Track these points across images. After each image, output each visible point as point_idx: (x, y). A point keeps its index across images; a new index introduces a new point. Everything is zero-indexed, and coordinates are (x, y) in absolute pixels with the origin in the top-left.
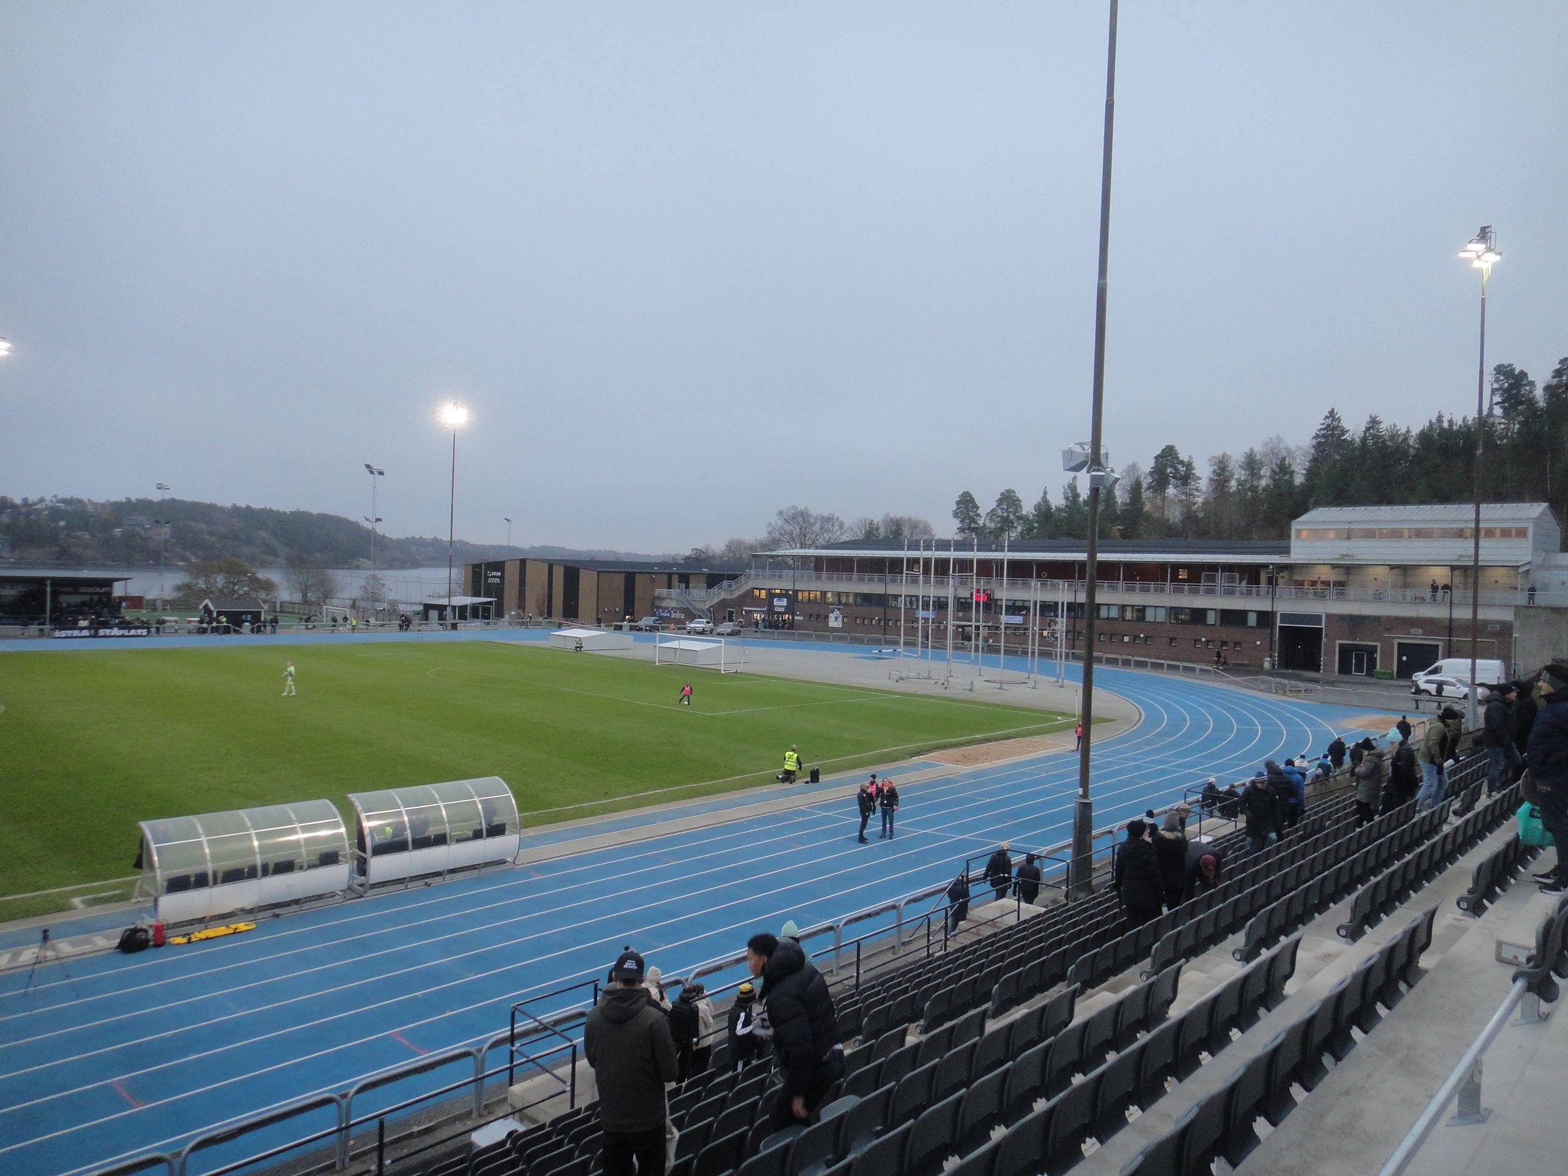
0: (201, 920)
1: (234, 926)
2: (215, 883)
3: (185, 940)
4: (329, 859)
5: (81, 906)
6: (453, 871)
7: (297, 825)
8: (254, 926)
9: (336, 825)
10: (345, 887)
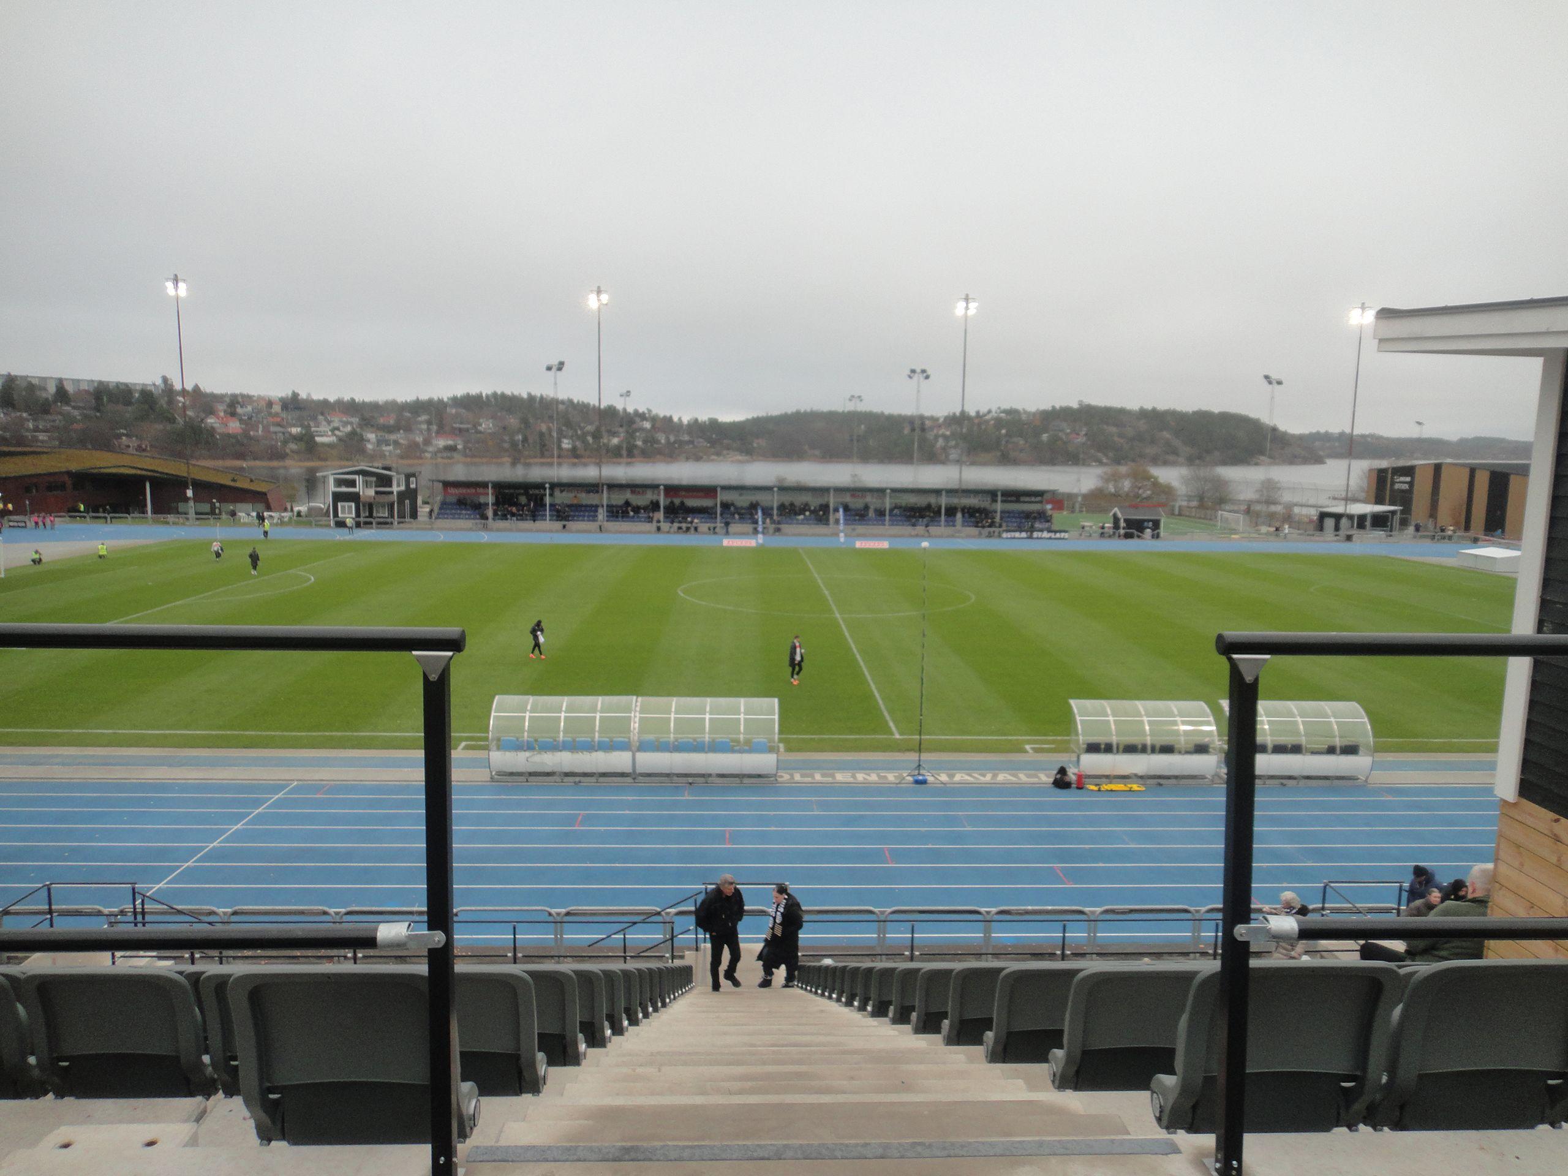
0: (1107, 777)
1: (1129, 786)
2: (1118, 752)
3: (1096, 788)
4: (1201, 749)
5: (1030, 751)
6: (1308, 778)
7: (1178, 719)
8: (1144, 789)
9: (1208, 723)
10: (1213, 773)
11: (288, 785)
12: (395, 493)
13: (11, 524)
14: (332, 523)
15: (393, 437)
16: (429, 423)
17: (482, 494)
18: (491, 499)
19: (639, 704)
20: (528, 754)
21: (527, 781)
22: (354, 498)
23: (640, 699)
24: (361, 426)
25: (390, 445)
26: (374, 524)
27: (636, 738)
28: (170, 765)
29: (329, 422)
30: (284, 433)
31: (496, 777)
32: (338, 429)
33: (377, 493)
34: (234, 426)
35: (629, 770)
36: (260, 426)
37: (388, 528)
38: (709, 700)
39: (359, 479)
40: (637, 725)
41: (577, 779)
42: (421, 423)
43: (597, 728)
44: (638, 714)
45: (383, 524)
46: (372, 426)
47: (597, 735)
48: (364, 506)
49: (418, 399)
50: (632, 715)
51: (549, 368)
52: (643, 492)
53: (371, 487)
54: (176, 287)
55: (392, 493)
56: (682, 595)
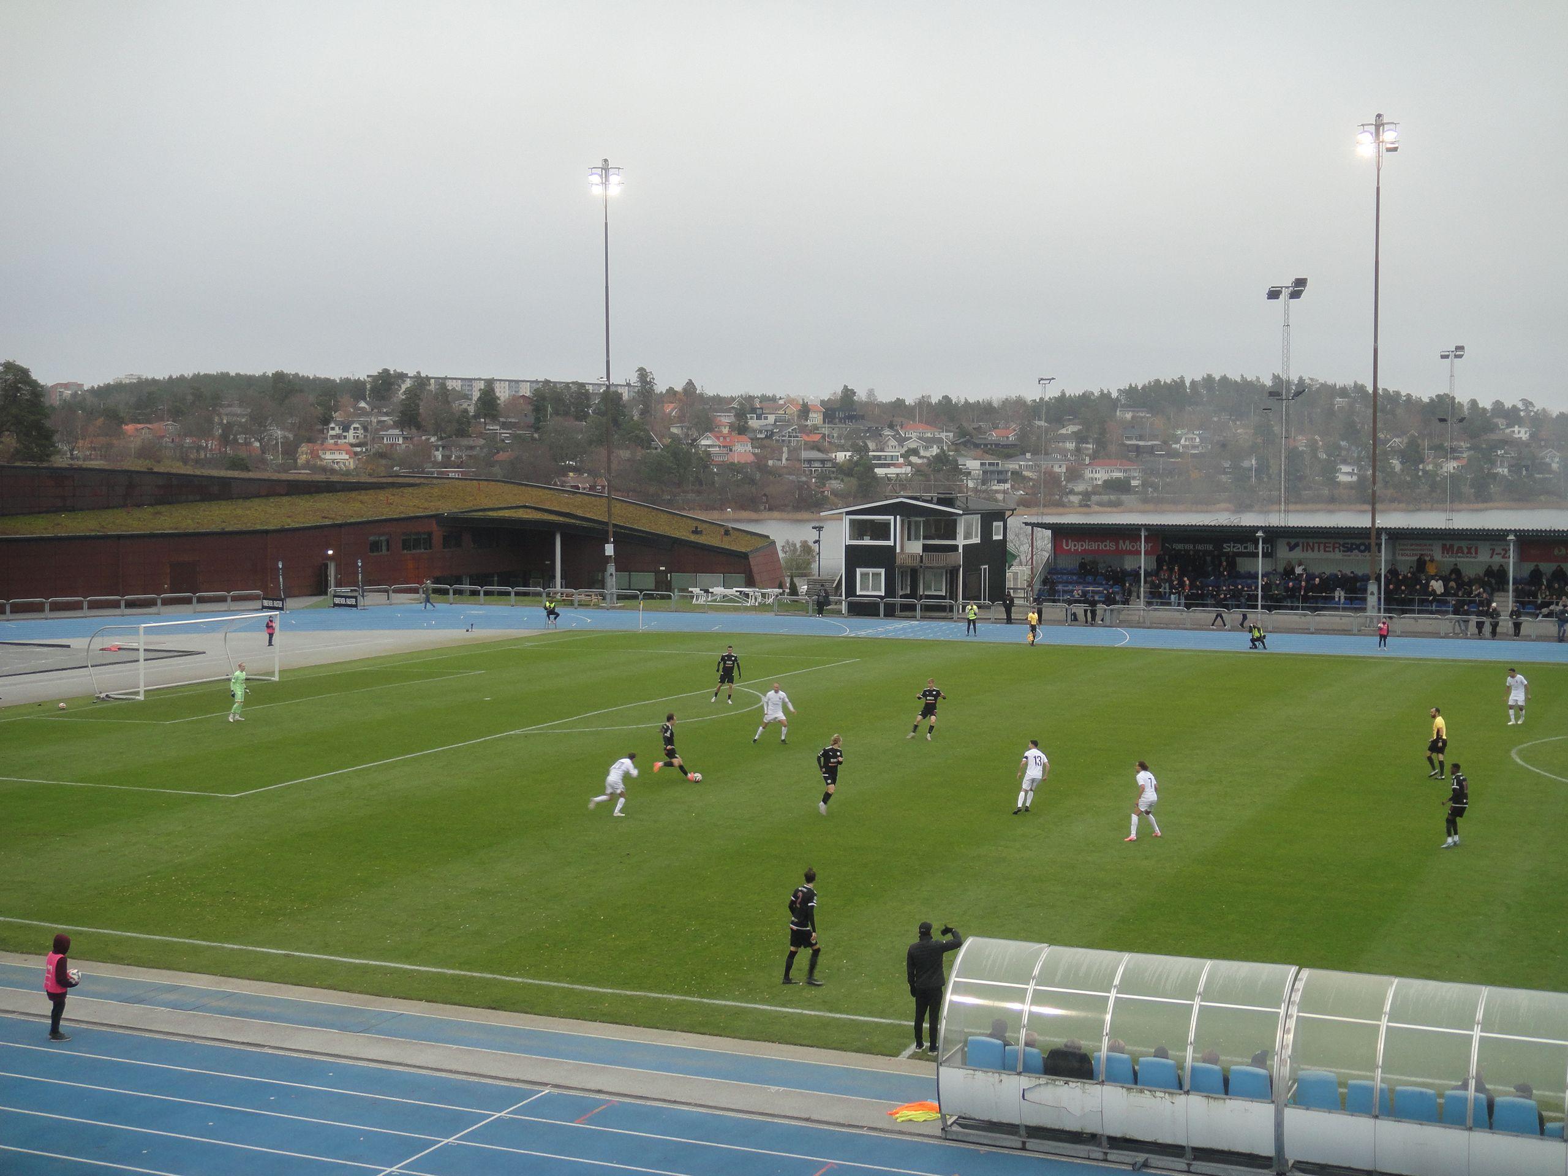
11: (533, 1092)
12: (961, 550)
13: (337, 601)
14: (844, 607)
15: (1012, 465)
16: (1080, 438)
17: (1130, 553)
18: (1143, 562)
19: (1300, 985)
20: (1025, 1081)
21: (1024, 1149)
22: (884, 558)
23: (1305, 973)
24: (956, 446)
25: (1005, 481)
26: (918, 607)
27: (1286, 1070)
28: (343, 1028)
29: (901, 441)
30: (823, 461)
31: (955, 1128)
32: (915, 452)
33: (926, 548)
34: (743, 451)
35: (1267, 1149)
36: (785, 449)
37: (944, 618)
38: (1485, 991)
39: (895, 523)
40: (1290, 1037)
41: (1141, 1157)
42: (1065, 438)
43: (1192, 1036)
44: (1294, 1011)
45: (937, 610)
46: (977, 446)
47: (1190, 1052)
48: (903, 574)
49: (1063, 394)
50: (1282, 1011)
51: (1274, 294)
52: (1469, 549)
53: (917, 538)
54: (605, 182)
55: (955, 548)
56: (1518, 760)
